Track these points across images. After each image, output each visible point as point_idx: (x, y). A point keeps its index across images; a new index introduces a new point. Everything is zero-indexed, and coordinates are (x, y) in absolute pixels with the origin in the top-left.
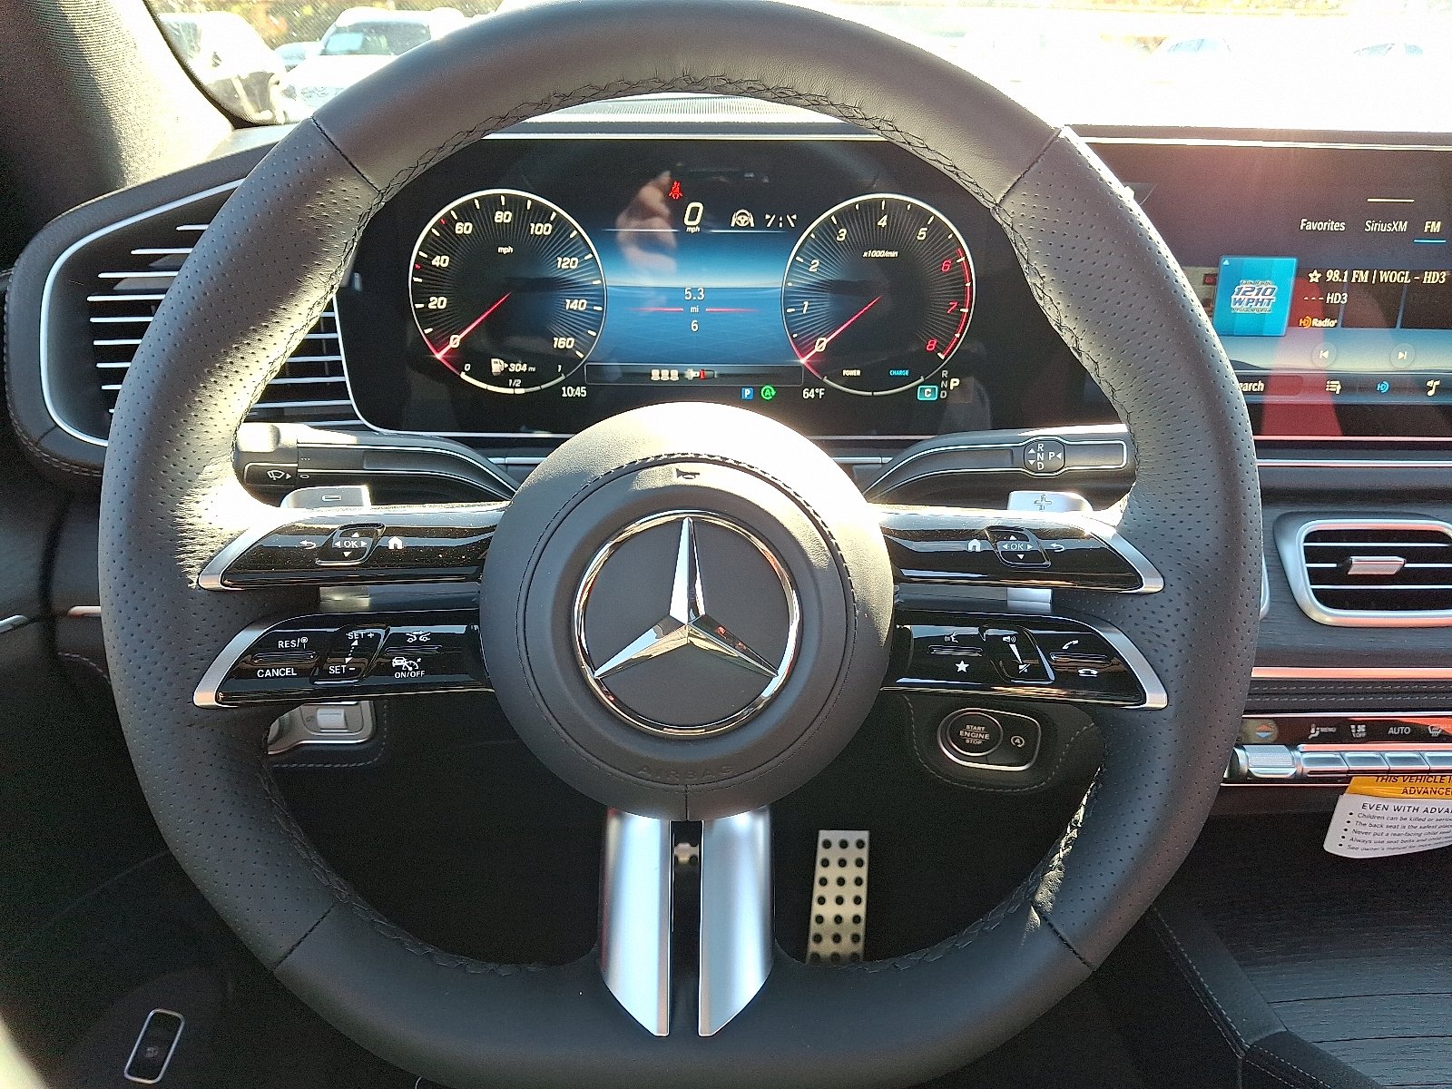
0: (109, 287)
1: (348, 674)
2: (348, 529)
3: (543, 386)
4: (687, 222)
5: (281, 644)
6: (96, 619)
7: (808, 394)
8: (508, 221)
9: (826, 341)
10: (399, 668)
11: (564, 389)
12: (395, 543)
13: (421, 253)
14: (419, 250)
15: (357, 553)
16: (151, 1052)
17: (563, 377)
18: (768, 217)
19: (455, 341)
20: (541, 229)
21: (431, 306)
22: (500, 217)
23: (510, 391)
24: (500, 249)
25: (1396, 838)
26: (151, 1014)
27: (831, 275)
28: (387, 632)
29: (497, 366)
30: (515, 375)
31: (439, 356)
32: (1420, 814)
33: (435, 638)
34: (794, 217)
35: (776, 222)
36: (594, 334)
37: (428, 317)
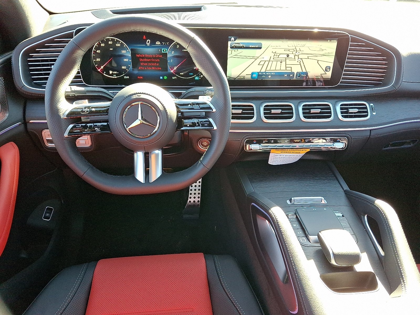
0: (31, 57)
1: (88, 131)
2: (85, 108)
3: (120, 76)
4: (147, 44)
5: (77, 126)
6: (46, 123)
7: (174, 78)
8: (111, 43)
9: (176, 67)
10: (96, 130)
11: (124, 77)
12: (93, 109)
13: (94, 50)
14: (94, 49)
15: (87, 111)
16: (47, 215)
17: (124, 74)
18: (163, 43)
19: (102, 67)
20: (118, 45)
21: (97, 60)
22: (110, 43)
23: (113, 77)
24: (110, 49)
25: (280, 161)
26: (47, 207)
27: (177, 54)
28: (94, 124)
29: (111, 72)
30: (115, 74)
31: (99, 70)
32: (284, 156)
33: (102, 125)
34: (168, 43)
35: (165, 43)
36: (130, 66)
37: (96, 62)
